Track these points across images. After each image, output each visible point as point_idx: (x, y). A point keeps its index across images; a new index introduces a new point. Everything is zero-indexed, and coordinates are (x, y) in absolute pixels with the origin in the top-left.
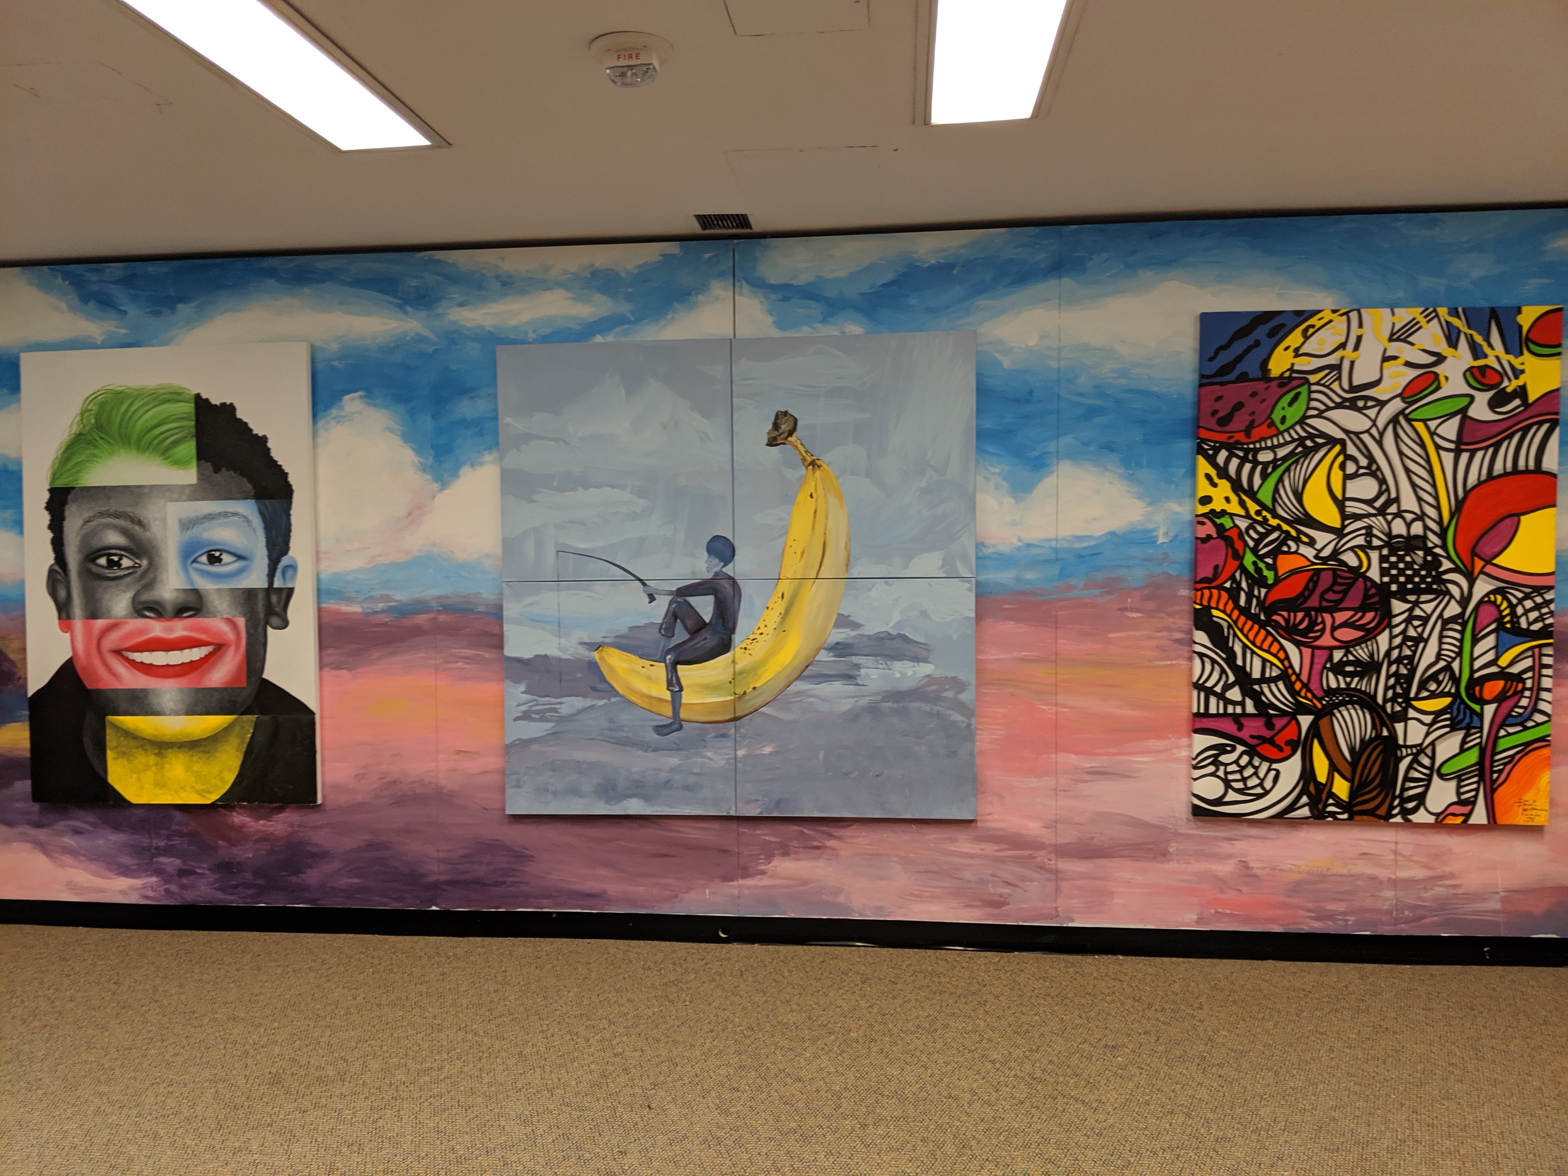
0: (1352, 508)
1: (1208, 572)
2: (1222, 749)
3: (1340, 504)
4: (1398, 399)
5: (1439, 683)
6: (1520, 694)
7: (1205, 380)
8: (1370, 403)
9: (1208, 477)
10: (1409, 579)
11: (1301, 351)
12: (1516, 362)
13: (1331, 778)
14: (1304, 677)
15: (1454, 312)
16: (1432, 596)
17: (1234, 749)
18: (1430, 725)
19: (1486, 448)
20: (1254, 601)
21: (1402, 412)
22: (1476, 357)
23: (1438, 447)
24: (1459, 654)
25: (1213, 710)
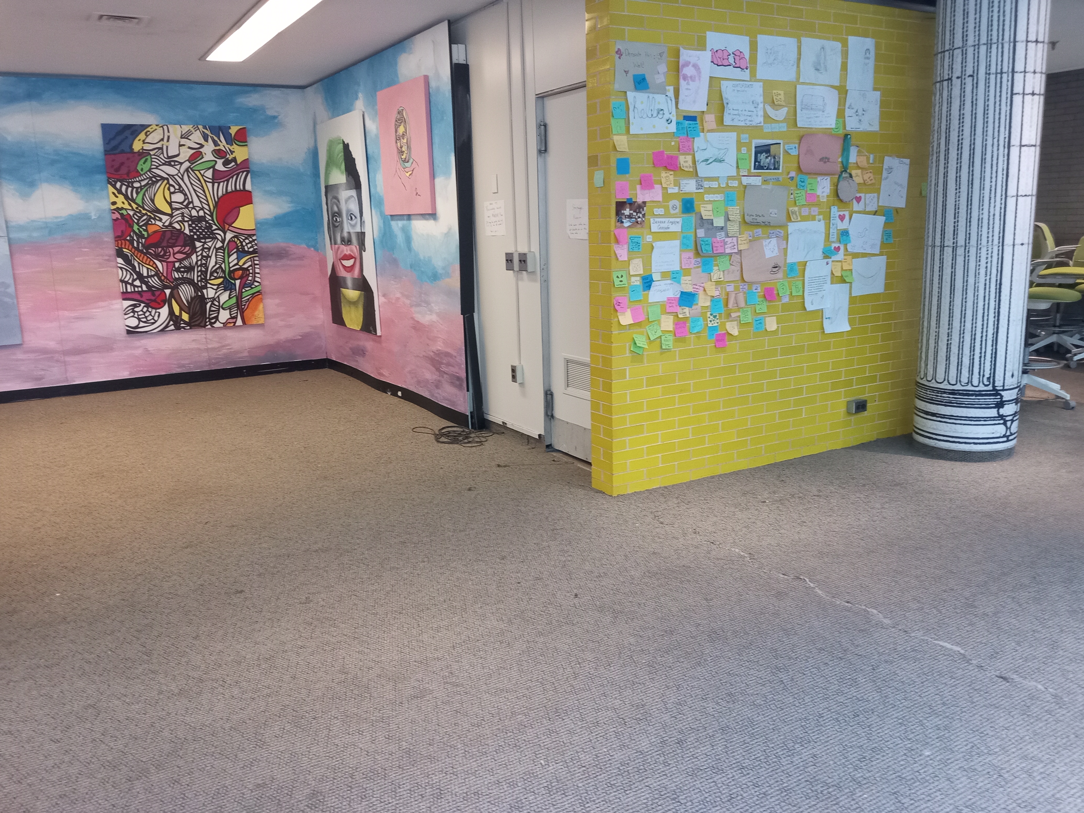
0: (175, 205)
1: (119, 234)
2: (135, 306)
3: (170, 204)
4: (187, 162)
5: (218, 273)
6: (248, 275)
7: (107, 152)
8: (176, 163)
9: (114, 193)
10: (201, 233)
11: (146, 141)
12: (231, 148)
13: (181, 313)
14: (165, 275)
15: (206, 128)
16: (210, 240)
17: (140, 305)
18: (216, 290)
19: (224, 182)
20: (140, 245)
21: (189, 167)
22: (216, 146)
23: (205, 181)
24: (224, 262)
25: (129, 290)
